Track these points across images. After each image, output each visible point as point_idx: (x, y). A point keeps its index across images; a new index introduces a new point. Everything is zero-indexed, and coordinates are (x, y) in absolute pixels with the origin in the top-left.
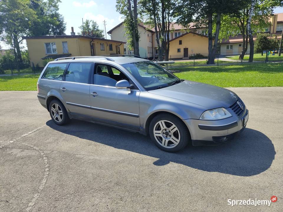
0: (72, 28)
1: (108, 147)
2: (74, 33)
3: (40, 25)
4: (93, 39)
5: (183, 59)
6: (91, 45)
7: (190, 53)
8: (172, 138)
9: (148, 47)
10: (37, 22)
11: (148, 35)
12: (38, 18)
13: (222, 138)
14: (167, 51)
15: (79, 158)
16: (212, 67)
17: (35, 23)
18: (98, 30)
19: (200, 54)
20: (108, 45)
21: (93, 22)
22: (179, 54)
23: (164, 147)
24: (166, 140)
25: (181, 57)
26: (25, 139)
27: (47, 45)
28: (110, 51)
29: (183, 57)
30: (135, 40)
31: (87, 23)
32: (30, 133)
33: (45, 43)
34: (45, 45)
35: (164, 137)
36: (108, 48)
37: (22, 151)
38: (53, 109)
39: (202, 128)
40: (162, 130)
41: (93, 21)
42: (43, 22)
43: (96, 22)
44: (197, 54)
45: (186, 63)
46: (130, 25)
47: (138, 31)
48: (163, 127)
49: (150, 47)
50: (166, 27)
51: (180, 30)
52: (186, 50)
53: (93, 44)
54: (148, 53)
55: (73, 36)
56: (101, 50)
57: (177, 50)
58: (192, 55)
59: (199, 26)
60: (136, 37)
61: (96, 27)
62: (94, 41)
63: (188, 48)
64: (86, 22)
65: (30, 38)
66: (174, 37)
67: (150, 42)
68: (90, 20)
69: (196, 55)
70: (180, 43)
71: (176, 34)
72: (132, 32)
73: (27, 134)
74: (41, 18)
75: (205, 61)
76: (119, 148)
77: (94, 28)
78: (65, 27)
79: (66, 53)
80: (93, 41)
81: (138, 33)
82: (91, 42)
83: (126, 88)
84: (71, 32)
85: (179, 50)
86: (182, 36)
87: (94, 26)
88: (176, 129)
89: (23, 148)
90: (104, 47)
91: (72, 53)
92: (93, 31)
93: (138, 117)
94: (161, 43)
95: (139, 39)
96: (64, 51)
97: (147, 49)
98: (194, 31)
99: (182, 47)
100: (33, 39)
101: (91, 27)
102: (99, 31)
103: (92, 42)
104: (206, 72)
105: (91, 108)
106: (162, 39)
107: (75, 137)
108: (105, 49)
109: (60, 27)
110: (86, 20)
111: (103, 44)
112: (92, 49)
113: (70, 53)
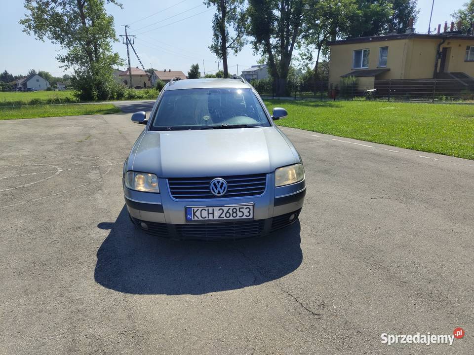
2: (413, 30)
3: (358, 20)
4: (446, 39)
6: (438, 53)
12: (358, 9)
33: (355, 51)
34: (354, 54)
42: (364, 15)
53: (444, 49)
56: (466, 61)
62: (448, 43)
65: (336, 43)
79: (382, 67)
80: (444, 42)
100: (339, 44)
103: (442, 46)
112: (440, 61)
113: (388, 68)
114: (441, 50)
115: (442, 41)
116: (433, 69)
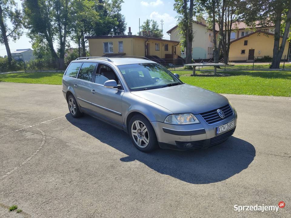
0: (130, 28)
1: (96, 140)
2: (131, 33)
3: (101, 26)
4: (148, 39)
5: (247, 61)
6: (145, 45)
7: (256, 55)
8: (144, 139)
9: (209, 47)
10: (99, 23)
11: (210, 35)
12: (100, 19)
13: (186, 144)
14: (227, 52)
15: (67, 146)
16: (272, 72)
17: (97, 24)
18: (157, 30)
19: (269, 56)
20: (164, 45)
21: (153, 22)
22: (243, 55)
23: (138, 146)
24: (140, 139)
25: (245, 59)
26: (41, 126)
27: (106, 44)
28: (165, 51)
29: (248, 59)
30: (188, 41)
31: (148, 23)
32: (49, 121)
33: (104, 43)
34: (103, 44)
35: (139, 136)
36: (163, 48)
37: (32, 135)
38: (70, 103)
39: (166, 131)
40: (137, 129)
41: (154, 20)
42: (104, 23)
43: (156, 22)
44: (265, 57)
45: (247, 66)
46: (183, 24)
47: (192, 31)
48: (138, 127)
49: (211, 48)
50: (228, 25)
51: (244, 29)
52: (252, 52)
53: (148, 44)
54: (209, 54)
55: (130, 36)
56: (156, 50)
57: (240, 52)
58: (259, 58)
59: (266, 24)
60: (189, 37)
61: (156, 27)
62: (149, 41)
63: (254, 50)
64: (146, 22)
65: (91, 38)
66: (240, 36)
67: (211, 42)
68: (150, 20)
69: (263, 57)
70: (246, 43)
71: (243, 33)
72: (185, 32)
73: (46, 122)
74: (103, 19)
75: (267, 64)
76: (104, 142)
77: (154, 27)
78: (125, 27)
79: (121, 52)
80: (147, 40)
81: (192, 32)
82: (145, 42)
83: (112, 87)
84: (128, 32)
85: (243, 52)
86: (248, 36)
87: (154, 26)
88: (146, 130)
89: (34, 132)
90: (159, 48)
91: (126, 53)
92: (152, 30)
93: (121, 115)
94: (218, 44)
95: (193, 39)
96: (120, 51)
97: (207, 49)
98: (264, 30)
99: (247, 49)
100: (93, 38)
101: (151, 27)
102: (159, 30)
103: (147, 42)
104: (258, 77)
105: (91, 104)
106: (220, 39)
107: (78, 128)
108: (160, 50)
109: (121, 27)
110: (147, 20)
111: (159, 44)
112: (147, 49)
113: (124, 53)
114: (146, 45)
115: (146, 40)
116: (145, 53)
